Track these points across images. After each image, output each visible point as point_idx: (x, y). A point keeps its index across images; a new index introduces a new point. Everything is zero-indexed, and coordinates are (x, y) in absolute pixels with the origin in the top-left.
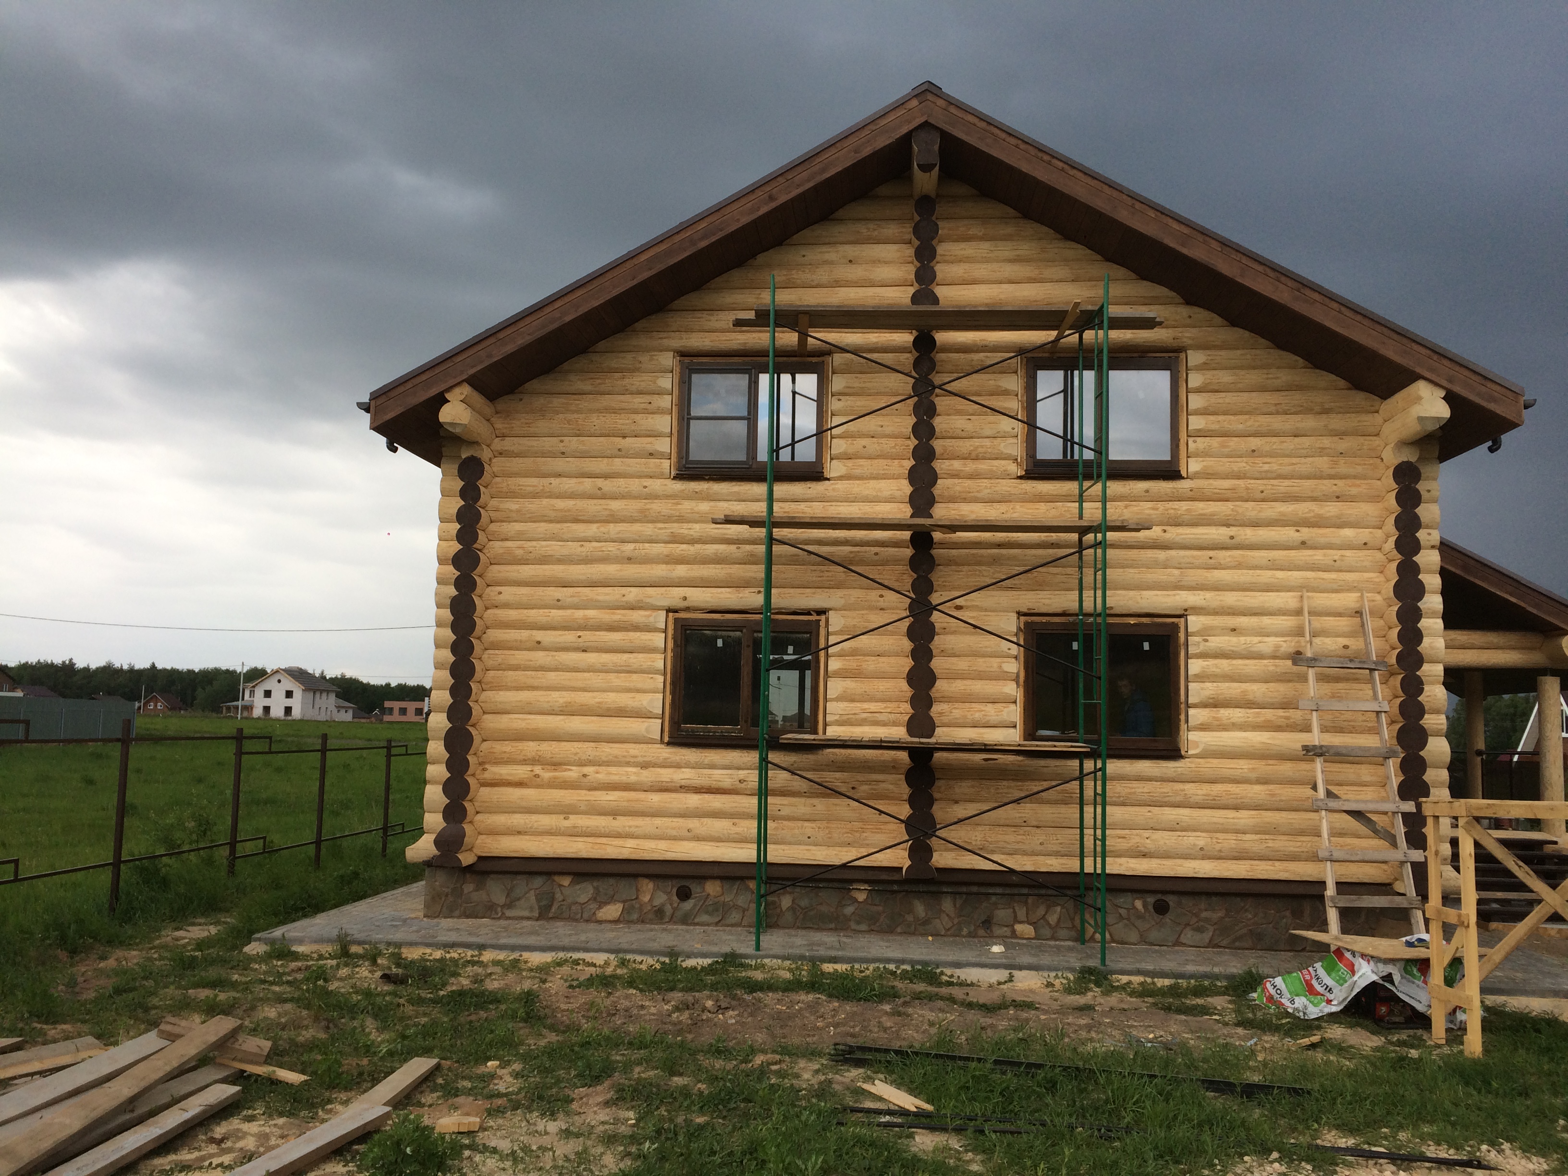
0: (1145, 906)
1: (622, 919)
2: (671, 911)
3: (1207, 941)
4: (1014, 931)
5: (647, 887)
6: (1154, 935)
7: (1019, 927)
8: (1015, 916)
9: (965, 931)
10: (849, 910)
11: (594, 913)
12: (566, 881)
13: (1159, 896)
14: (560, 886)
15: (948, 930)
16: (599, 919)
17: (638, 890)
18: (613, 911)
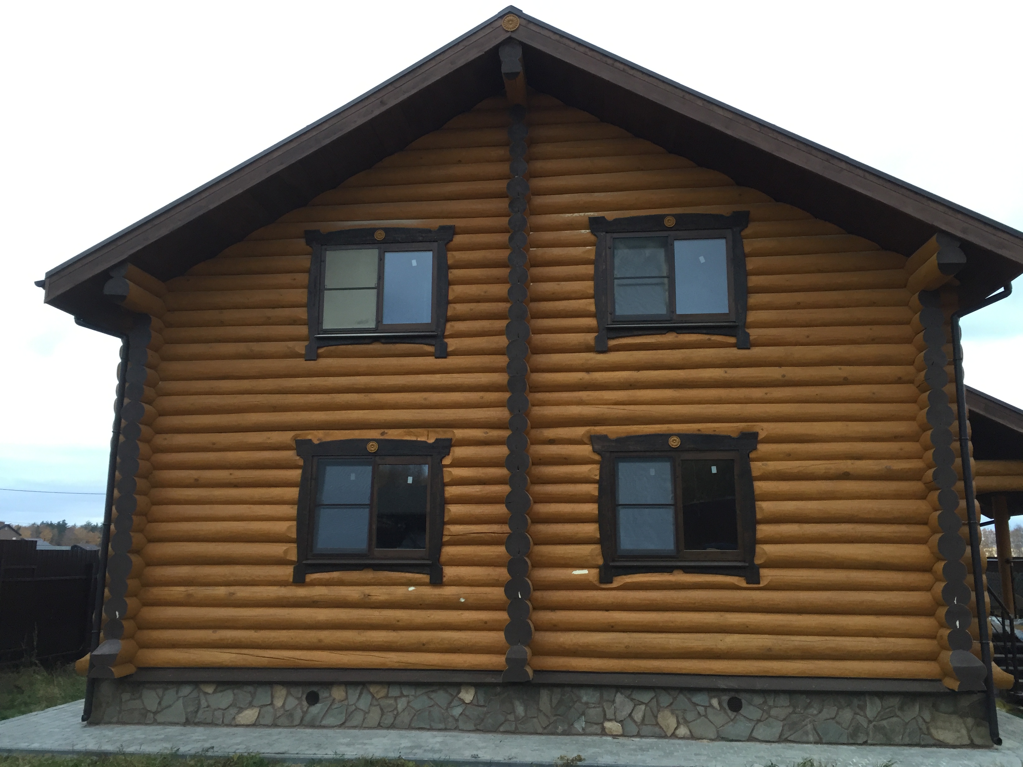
0: (720, 703)
1: (257, 723)
2: (301, 714)
3: (778, 735)
4: (603, 729)
5: (281, 693)
6: (730, 730)
7: (608, 725)
8: (605, 715)
9: (560, 729)
10: (457, 711)
11: (234, 718)
12: (210, 689)
13: (733, 694)
14: (206, 694)
15: (545, 728)
16: (238, 723)
17: (272, 697)
18: (250, 715)
